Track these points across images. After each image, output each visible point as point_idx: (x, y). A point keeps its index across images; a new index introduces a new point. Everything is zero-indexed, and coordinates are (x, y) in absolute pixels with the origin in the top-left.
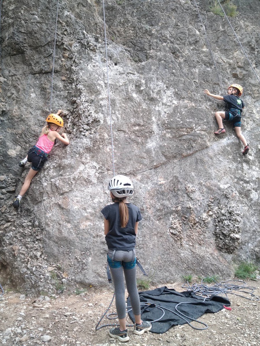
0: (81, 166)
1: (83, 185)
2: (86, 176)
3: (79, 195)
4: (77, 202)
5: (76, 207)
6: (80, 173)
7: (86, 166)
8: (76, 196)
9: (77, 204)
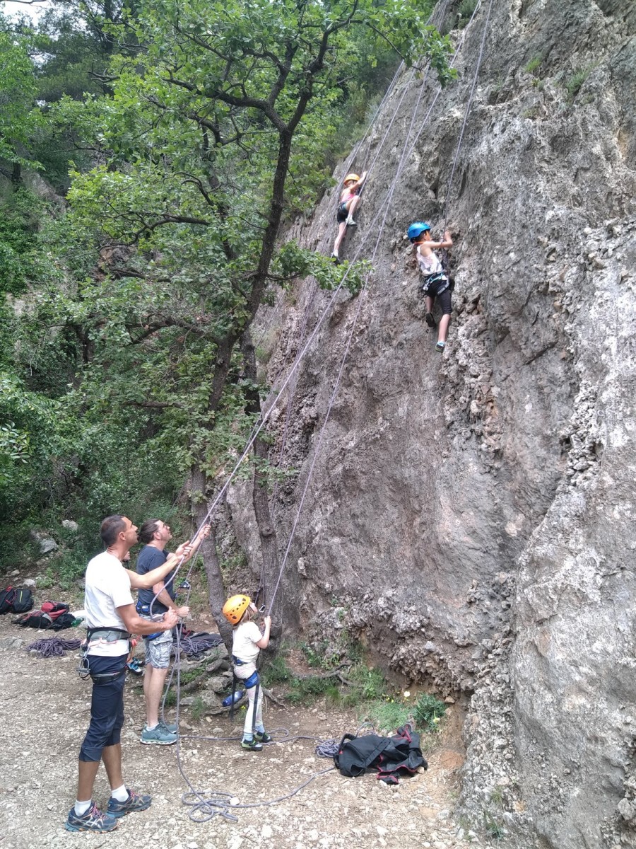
0: (568, 559)
1: (573, 605)
2: (576, 585)
3: (565, 628)
4: (563, 645)
5: (560, 657)
6: (565, 576)
7: (578, 558)
8: (562, 632)
9: (562, 649)
